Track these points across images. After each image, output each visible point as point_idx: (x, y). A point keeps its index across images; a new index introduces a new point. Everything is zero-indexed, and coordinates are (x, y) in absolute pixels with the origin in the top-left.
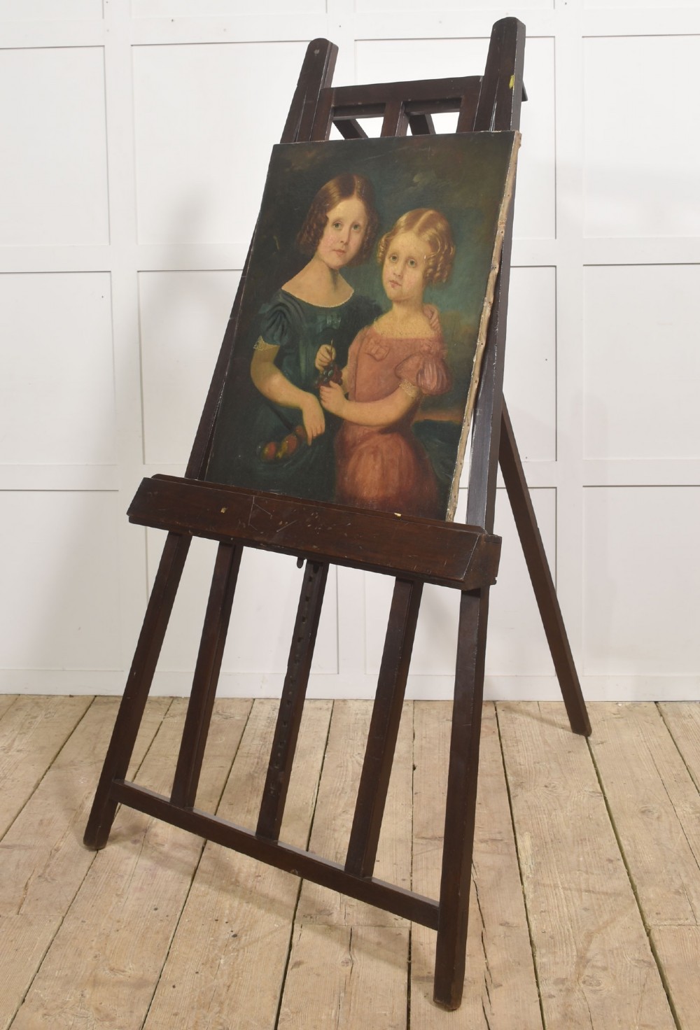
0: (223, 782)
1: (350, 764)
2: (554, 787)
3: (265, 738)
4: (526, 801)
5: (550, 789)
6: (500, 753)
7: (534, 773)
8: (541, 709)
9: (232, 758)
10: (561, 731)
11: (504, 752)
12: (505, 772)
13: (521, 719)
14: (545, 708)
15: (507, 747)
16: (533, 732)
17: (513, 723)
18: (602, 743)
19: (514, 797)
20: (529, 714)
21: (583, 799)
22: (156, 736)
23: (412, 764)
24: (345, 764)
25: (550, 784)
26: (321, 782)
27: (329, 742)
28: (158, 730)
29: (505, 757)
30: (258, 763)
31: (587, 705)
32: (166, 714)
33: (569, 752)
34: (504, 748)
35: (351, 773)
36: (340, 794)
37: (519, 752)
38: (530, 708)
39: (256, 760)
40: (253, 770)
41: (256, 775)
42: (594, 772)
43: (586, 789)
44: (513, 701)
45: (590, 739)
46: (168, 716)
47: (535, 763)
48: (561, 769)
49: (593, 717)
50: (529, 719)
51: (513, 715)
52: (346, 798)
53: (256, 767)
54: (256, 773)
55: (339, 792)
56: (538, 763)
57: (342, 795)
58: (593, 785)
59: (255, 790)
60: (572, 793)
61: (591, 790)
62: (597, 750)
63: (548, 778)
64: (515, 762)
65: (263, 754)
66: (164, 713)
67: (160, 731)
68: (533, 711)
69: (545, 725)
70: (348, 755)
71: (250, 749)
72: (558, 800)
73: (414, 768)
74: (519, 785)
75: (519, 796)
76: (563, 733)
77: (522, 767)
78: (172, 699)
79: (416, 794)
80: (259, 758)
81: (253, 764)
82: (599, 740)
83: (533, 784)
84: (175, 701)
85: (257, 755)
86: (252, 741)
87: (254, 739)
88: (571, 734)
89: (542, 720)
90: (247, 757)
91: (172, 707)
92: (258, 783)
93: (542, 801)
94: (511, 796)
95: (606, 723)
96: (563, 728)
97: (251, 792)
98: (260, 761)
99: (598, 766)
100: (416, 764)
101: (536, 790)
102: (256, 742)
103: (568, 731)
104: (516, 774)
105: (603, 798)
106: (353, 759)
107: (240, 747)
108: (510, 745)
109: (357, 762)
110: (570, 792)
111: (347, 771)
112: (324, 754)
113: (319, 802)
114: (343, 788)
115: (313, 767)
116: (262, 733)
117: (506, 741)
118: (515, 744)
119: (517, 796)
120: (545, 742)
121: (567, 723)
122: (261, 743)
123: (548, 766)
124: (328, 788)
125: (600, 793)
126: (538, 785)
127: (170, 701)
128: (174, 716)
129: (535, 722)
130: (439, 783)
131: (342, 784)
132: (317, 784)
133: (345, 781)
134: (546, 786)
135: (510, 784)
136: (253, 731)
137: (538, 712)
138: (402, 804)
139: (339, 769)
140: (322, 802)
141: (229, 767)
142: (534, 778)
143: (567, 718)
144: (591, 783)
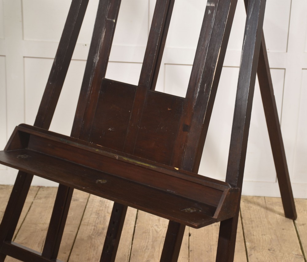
0: (73, 241)
1: (151, 232)
2: (274, 250)
3: (98, 214)
4: (257, 258)
5: (271, 251)
6: (241, 228)
7: (262, 241)
8: (266, 202)
9: (78, 226)
10: (278, 216)
11: (244, 227)
12: (244, 240)
13: (254, 207)
14: (269, 201)
15: (246, 224)
16: (261, 216)
17: (249, 210)
18: (303, 225)
19: (250, 255)
20: (259, 205)
21: (292, 259)
22: (29, 211)
23: (188, 233)
24: (148, 231)
25: (271, 248)
26: (133, 242)
27: (138, 217)
28: (30, 207)
29: (245, 231)
30: (94, 229)
31: (295, 201)
32: (35, 197)
33: (283, 229)
34: (244, 225)
35: (151, 237)
36: (145, 250)
37: (252, 227)
38: (260, 201)
39: (93, 227)
40: (91, 233)
41: (93, 237)
42: (298, 242)
43: (294, 253)
44: (250, 196)
45: (296, 222)
46: (36, 198)
47: (262, 235)
48: (278, 240)
49: (299, 208)
50: (259, 208)
51: (249, 205)
52: (149, 252)
53: (93, 232)
54: (93, 235)
55: (145, 249)
56: (264, 235)
57: (146, 250)
58: (297, 250)
59: (93, 246)
60: (285, 255)
61: (296, 253)
62: (300, 228)
63: (270, 244)
64: (251, 234)
65: (97, 224)
66: (34, 196)
67: (32, 208)
68: (261, 203)
69: (269, 212)
70: (150, 226)
71: (89, 221)
72: (276, 258)
73: (190, 235)
74: (253, 248)
75: (253, 255)
76: (279, 218)
77: (255, 237)
78: (39, 188)
79: (191, 251)
80: (95, 226)
81: (91, 230)
82: (301, 223)
83: (261, 248)
84: (41, 189)
85: (94, 224)
86: (90, 215)
87: (91, 214)
88: (284, 218)
89: (267, 208)
90: (88, 225)
91: (39, 193)
92: (95, 242)
93: (266, 258)
94: (248, 255)
95: (305, 212)
96: (279, 214)
97: (90, 248)
98: (95, 228)
99: (301, 239)
100: (191, 232)
101: (263, 252)
102: (94, 216)
103: (283, 216)
104: (251, 241)
105: (303, 259)
106: (153, 228)
107: (83, 219)
108: (248, 223)
109: (155, 230)
110: (284, 254)
111: (149, 235)
112: (135, 224)
113: (132, 255)
114: (147, 246)
115: (128, 233)
116: (97, 211)
117: (245, 220)
118: (251, 223)
119: (251, 255)
120: (269, 223)
121: (282, 211)
122: (96, 216)
123: (270, 237)
124: (138, 246)
125: (302, 256)
126: (264, 249)
127: (38, 189)
128: (40, 198)
129: (263, 210)
130: (205, 245)
131: (146, 244)
132: (131, 244)
133: (148, 242)
134: (269, 250)
135: (247, 248)
136: (91, 209)
137: (264, 203)
138: (183, 257)
139: (144, 234)
140: (134, 255)
141: (76, 232)
142: (262, 244)
143: (282, 208)
144: (296, 249)
